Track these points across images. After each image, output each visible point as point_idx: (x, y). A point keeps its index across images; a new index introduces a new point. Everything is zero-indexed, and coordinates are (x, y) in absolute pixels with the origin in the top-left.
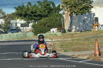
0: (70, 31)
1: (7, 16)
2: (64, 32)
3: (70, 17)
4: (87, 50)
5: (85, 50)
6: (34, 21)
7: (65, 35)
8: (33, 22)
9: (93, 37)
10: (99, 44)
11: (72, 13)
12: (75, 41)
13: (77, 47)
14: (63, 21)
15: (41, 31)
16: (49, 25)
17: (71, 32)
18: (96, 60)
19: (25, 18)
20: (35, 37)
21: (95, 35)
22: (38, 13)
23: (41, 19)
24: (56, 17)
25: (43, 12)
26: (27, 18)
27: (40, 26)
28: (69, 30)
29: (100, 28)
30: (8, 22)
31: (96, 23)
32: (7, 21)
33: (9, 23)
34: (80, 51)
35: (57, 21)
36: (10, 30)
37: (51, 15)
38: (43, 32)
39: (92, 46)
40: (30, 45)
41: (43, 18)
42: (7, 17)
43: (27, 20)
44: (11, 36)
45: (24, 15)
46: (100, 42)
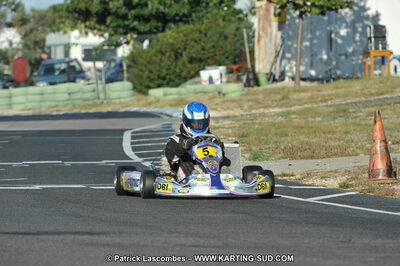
0: (274, 80)
1: (33, 18)
2: (252, 83)
3: (275, 25)
4: (342, 153)
5: (331, 153)
6: (135, 36)
7: (255, 94)
8: (132, 42)
9: (366, 104)
10: (386, 132)
11: (283, 7)
12: (293, 116)
13: (302, 143)
14: (251, 38)
15: (164, 79)
16: (194, 55)
17: (279, 85)
18: (377, 192)
19: (102, 27)
20: (139, 100)
21: (372, 95)
22: (153, 6)
23: (163, 30)
24: (222, 24)
25: (171, 5)
26: (108, 26)
27: (161, 60)
28: (271, 74)
29: (392, 68)
30: (36, 43)
31: (377, 48)
32: (32, 37)
33: (40, 44)
34: (312, 158)
35: (226, 38)
36: (42, 73)
37: (201, 14)
38: (170, 80)
39: (359, 137)
40: (121, 132)
41: (173, 25)
42: (32, 20)
43: (111, 35)
44: (46, 97)
45: (97, 13)
46: (392, 123)
